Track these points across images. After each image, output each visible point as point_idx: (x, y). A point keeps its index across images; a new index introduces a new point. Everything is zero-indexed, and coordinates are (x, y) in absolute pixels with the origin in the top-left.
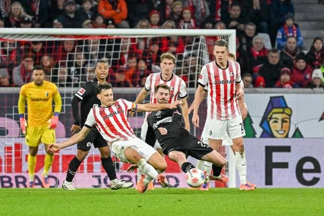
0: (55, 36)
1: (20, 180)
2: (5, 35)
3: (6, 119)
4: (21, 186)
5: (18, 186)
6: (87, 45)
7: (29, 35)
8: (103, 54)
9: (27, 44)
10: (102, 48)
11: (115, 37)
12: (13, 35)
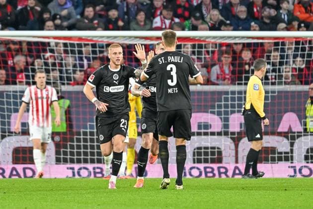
0: (253, 38)
1: (222, 170)
2: (208, 37)
3: (209, 114)
4: (223, 176)
5: (220, 176)
6: (283, 47)
7: (229, 37)
8: (298, 55)
9: (228, 45)
10: (297, 49)
11: (308, 39)
12: (214, 37)
